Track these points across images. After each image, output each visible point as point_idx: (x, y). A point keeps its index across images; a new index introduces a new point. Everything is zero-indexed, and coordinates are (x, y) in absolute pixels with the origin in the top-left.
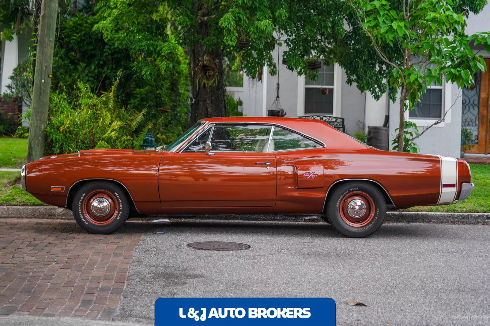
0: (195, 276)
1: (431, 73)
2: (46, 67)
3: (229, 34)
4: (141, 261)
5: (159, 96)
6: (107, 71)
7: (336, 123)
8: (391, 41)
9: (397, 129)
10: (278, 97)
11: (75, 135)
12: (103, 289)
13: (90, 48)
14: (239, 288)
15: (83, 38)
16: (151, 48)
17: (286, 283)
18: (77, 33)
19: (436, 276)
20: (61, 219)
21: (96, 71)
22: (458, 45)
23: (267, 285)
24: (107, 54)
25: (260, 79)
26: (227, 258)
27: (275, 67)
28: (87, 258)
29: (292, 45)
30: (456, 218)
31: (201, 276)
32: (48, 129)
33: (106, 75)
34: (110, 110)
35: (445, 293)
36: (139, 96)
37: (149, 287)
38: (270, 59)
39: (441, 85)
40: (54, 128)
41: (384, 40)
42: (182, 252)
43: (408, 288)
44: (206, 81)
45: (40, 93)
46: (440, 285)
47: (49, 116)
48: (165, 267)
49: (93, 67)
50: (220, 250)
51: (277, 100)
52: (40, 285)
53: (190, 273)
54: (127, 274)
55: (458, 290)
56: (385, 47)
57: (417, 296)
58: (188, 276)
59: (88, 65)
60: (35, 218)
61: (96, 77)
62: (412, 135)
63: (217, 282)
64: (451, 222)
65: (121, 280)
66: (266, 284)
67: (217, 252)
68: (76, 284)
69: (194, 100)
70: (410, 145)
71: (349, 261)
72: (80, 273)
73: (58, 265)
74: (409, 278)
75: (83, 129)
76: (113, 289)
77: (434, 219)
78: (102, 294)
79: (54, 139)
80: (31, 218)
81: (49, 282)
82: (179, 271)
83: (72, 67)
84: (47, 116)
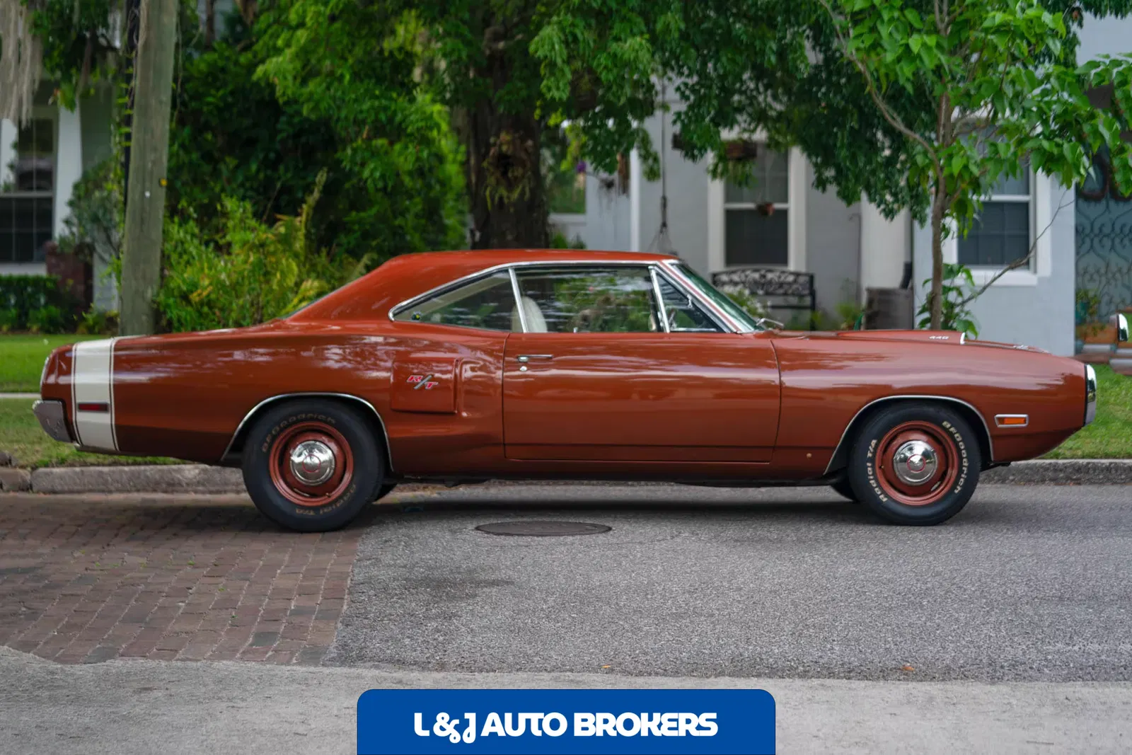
0: (494, 583)
1: (997, 152)
2: (154, 163)
3: (552, 74)
4: (377, 559)
5: (400, 231)
6: (285, 175)
7: (795, 286)
8: (908, 80)
9: (926, 282)
10: (664, 225)
11: (222, 310)
12: (299, 612)
13: (246, 122)
14: (589, 602)
15: (230, 99)
16: (383, 117)
17: (689, 592)
18: (218, 89)
19: (1012, 573)
20: (196, 492)
21: (261, 176)
22: (1057, 86)
23: (649, 597)
24: (284, 135)
25: (625, 188)
26: (563, 549)
27: (656, 160)
28: (260, 558)
29: (692, 98)
30: (1061, 470)
31: (509, 582)
32: (162, 298)
33: (283, 186)
34: (296, 256)
35: (1031, 605)
36: (356, 227)
37: (397, 605)
38: (645, 142)
39: (1027, 193)
40: (173, 296)
41: (892, 78)
42: (464, 540)
43: (953, 596)
44: (505, 193)
45: (142, 221)
46: (1021, 590)
47: (162, 269)
48: (430, 568)
49: (254, 167)
50: (546, 536)
51: (661, 232)
52: (162, 608)
53: (483, 576)
54: (349, 582)
55: (1060, 597)
56: (895, 96)
57: (971, 611)
58: (478, 584)
59: (243, 162)
60: (138, 491)
61: (261, 190)
62: (960, 294)
63: (541, 592)
64: (1051, 480)
65: (335, 594)
66: (647, 594)
67: (540, 538)
68: (239, 603)
69: (478, 235)
70: (957, 315)
71: (825, 549)
72: (247, 583)
73: (197, 571)
74: (954, 578)
75: (238, 297)
76: (320, 611)
77: (1013, 475)
78: (297, 620)
79: (175, 319)
80: (129, 491)
81: (182, 602)
82: (459, 573)
83: (207, 168)
84: (157, 268)
